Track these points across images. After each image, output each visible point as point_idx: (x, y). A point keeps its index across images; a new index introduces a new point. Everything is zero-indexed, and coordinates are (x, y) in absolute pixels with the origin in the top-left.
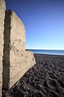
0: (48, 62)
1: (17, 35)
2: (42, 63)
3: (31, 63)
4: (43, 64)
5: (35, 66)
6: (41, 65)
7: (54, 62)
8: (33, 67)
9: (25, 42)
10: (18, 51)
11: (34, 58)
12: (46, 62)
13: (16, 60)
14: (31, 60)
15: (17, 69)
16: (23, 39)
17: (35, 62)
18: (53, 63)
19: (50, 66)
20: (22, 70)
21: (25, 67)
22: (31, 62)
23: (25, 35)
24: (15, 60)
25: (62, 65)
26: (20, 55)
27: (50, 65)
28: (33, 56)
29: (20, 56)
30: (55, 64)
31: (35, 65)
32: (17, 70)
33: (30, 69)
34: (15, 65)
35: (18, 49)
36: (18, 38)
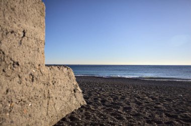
0: (123, 98)
1: (11, 18)
2: (103, 101)
3: (69, 103)
4: (107, 103)
5: (82, 111)
6: (99, 108)
7: (139, 98)
8: (73, 113)
9: (43, 38)
10: (16, 66)
11: (78, 88)
12: (117, 98)
13: (9, 93)
14: (68, 93)
15: (14, 119)
16: (36, 29)
17: (83, 99)
18: (136, 101)
19: (125, 109)
20: (33, 121)
21: (45, 113)
22: (65, 99)
23: (43, 20)
24: (7, 91)
25: (159, 106)
26: (27, 76)
27: (127, 106)
28: (75, 83)
29: (24, 81)
30: (139, 104)
31: (82, 107)
32: (12, 122)
33: (64, 119)
34: (8, 108)
35: (16, 61)
36: (15, 26)
